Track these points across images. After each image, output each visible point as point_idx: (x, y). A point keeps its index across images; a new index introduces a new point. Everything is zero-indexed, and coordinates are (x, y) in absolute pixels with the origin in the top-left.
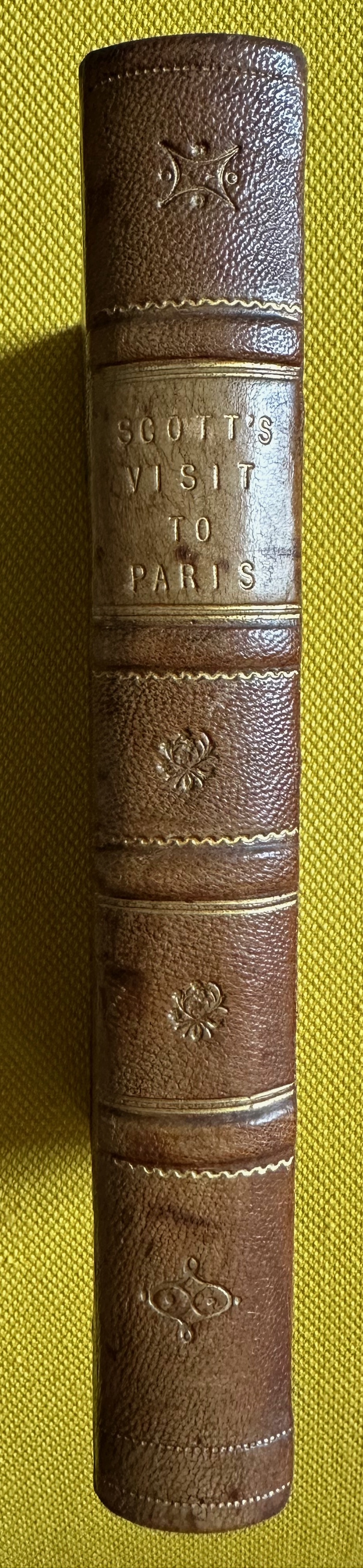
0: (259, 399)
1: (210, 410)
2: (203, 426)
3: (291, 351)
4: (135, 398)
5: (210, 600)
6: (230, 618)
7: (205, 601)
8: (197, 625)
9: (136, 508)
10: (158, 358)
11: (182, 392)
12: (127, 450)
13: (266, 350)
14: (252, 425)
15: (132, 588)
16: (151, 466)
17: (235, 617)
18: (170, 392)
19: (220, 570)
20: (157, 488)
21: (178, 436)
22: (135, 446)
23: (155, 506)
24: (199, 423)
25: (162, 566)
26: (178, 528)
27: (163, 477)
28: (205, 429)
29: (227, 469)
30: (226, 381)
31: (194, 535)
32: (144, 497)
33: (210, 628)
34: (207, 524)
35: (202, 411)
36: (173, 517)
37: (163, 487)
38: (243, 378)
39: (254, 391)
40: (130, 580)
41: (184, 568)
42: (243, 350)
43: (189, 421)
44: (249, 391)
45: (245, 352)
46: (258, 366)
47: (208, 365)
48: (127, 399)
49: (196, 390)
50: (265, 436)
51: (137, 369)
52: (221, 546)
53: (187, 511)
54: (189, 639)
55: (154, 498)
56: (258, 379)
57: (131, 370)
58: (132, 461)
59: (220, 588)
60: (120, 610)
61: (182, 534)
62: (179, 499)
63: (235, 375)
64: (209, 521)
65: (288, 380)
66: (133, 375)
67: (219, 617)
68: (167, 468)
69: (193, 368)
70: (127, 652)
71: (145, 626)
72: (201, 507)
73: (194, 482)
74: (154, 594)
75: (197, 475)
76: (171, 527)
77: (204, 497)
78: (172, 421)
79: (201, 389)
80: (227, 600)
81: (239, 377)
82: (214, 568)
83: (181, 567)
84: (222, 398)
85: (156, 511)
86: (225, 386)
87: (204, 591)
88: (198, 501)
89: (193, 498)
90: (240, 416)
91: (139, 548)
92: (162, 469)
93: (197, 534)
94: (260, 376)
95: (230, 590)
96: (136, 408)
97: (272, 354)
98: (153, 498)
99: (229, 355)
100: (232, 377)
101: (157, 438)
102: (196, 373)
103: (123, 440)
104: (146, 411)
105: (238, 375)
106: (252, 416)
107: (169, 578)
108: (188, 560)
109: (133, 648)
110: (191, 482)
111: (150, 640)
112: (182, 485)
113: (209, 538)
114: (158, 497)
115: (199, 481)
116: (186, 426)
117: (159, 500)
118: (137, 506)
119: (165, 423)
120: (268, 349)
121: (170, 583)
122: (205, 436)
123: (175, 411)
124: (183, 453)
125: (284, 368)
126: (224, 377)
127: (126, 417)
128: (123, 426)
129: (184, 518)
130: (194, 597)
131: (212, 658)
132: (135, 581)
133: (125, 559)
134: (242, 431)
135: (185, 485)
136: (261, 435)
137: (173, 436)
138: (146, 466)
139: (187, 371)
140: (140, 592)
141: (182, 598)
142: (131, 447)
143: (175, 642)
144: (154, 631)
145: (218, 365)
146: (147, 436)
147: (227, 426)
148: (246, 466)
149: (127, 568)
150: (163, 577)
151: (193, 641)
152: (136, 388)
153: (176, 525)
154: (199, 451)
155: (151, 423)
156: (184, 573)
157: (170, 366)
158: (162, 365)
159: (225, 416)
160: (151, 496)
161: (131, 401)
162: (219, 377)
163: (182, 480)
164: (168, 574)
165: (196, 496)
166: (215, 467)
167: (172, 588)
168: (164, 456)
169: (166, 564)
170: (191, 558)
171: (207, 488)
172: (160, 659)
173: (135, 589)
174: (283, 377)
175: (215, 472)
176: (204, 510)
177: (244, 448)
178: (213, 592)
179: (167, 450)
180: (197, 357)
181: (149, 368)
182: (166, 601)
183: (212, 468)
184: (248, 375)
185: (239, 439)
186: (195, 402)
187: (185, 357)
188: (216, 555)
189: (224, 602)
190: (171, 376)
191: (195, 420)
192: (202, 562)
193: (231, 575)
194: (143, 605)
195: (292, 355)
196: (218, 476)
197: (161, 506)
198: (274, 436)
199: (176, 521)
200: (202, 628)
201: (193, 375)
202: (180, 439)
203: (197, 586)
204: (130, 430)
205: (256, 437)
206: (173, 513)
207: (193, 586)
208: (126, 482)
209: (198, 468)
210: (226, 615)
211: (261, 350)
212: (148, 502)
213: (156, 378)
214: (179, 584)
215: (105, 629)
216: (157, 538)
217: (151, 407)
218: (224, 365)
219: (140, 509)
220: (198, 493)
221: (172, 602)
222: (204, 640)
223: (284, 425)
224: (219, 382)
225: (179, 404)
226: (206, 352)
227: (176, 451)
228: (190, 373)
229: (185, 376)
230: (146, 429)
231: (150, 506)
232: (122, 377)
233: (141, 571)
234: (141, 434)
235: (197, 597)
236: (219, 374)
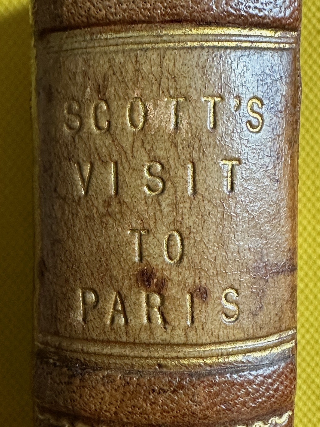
0: (248, 75)
1: (183, 91)
2: (173, 112)
3: (288, 13)
4: (85, 74)
5: (183, 339)
6: (208, 361)
7: (176, 340)
8: (165, 370)
9: (86, 217)
10: (115, 23)
11: (145, 68)
12: (74, 139)
13: (256, 11)
14: (238, 108)
15: (80, 318)
16: (105, 163)
17: (214, 359)
18: (130, 67)
19: (196, 300)
20: (113, 192)
21: (141, 124)
22: (84, 136)
23: (110, 215)
24: (167, 108)
25: (119, 293)
26: (140, 245)
27: (120, 178)
28: (176, 115)
29: (204, 169)
30: (204, 52)
31: (161, 255)
32: (96, 203)
33: (182, 376)
34: (178, 239)
35: (172, 92)
36: (133, 230)
37: (120, 190)
38: (226, 48)
39: (241, 64)
40: (78, 308)
41: (148, 298)
42: (228, 12)
43: (156, 105)
44: (234, 65)
45: (230, 14)
46: (246, 32)
47: (180, 32)
48: (75, 74)
49: (165, 65)
50: (254, 122)
51: (88, 37)
52: (196, 269)
53: (152, 223)
54: (154, 391)
55: (109, 205)
56: (246, 48)
57: (80, 38)
58: (81, 155)
59: (196, 324)
60: (65, 344)
61: (146, 253)
62: (141, 207)
63: (216, 44)
64: (181, 235)
65: (284, 49)
66: (84, 44)
67: (194, 361)
68: (126, 166)
69: (161, 36)
70: (73, 400)
71: (97, 368)
72: (171, 218)
73: (161, 185)
74: (108, 328)
75: (166, 177)
76: (129, 243)
77: (175, 205)
78: (132, 104)
79: (172, 64)
80: (204, 339)
81: (222, 47)
82: (188, 297)
83: (144, 295)
84: (199, 75)
85: (111, 221)
86: (202, 59)
87: (173, 329)
88: (166, 210)
89: (160, 205)
90: (223, 99)
91: (88, 267)
92: (120, 168)
93: (165, 253)
94: (248, 45)
95: (209, 326)
96: (86, 88)
97: (264, 17)
98: (107, 204)
99: (210, 19)
100: (214, 47)
101: (113, 128)
102: (164, 42)
103: (70, 128)
104: (99, 92)
105: (221, 44)
106: (238, 97)
107: (128, 310)
108: (153, 287)
109: (81, 396)
110: (157, 185)
111: (102, 389)
112: (145, 189)
113: (181, 258)
114: (114, 203)
115: (169, 184)
116: (151, 113)
117: (115, 208)
118: (87, 213)
119: (124, 107)
120: (260, 10)
121: (130, 317)
122: (177, 125)
123: (137, 93)
124: (148, 147)
125: (279, 34)
126: (202, 48)
127: (73, 99)
128: (70, 111)
129: (148, 231)
130: (160, 335)
131: (184, 415)
132: (85, 310)
133: (71, 279)
134: (225, 118)
135: (149, 188)
136: (250, 122)
137: (134, 125)
138: (97, 163)
139: (153, 39)
140: (90, 325)
141: (144, 337)
142: (80, 137)
143: (135, 394)
144: (108, 376)
145: (194, 31)
146: (100, 125)
147: (206, 111)
148: (230, 163)
149: (74, 291)
150: (120, 307)
151: (159, 393)
152: (86, 61)
153: (136, 241)
154: (168, 145)
155: (105, 108)
156: (148, 303)
157: (130, 34)
158: (119, 32)
159: (203, 99)
160: (105, 201)
161: (79, 78)
162: (195, 48)
163: (145, 182)
164: (127, 304)
165: (164, 204)
166: (190, 165)
167: (132, 323)
168: (122, 150)
169: (124, 292)
170: (157, 285)
171: (179, 193)
172: (116, 413)
173: (84, 320)
174: (277, 45)
175: (190, 172)
176: (174, 221)
177: (228, 140)
178: (186, 329)
179: (126, 143)
180: (164, 22)
181: (104, 36)
182: (124, 339)
183: (185, 167)
184: (233, 44)
185: (221, 129)
186: (164, 80)
187: (150, 21)
188: (190, 281)
189: (200, 342)
190: (131, 46)
191: (163, 103)
192: (172, 291)
193: (210, 306)
194: (94, 341)
195: (290, 17)
196: (194, 176)
197: (118, 216)
198: (267, 120)
199: (137, 235)
200: (171, 375)
201: (160, 45)
202: (143, 128)
203: (165, 320)
204: (79, 115)
205: (244, 125)
206: (134, 225)
207: (160, 321)
208: (74, 184)
209: (167, 167)
210: (202, 358)
211: (251, 11)
212: (102, 210)
213: (111, 48)
214: (140, 317)
215: (47, 363)
216: (113, 257)
217: (105, 87)
218: (201, 31)
219: (89, 218)
220: (166, 201)
221: (132, 340)
222: (174, 392)
223: (279, 107)
224: (196, 53)
225: (142, 84)
226: (178, 14)
227: (138, 144)
228: (156, 43)
229: (150, 46)
230: (99, 114)
231: (104, 215)
232: (70, 47)
233: (91, 297)
234: (92, 121)
235: (165, 334)
236: (195, 44)
